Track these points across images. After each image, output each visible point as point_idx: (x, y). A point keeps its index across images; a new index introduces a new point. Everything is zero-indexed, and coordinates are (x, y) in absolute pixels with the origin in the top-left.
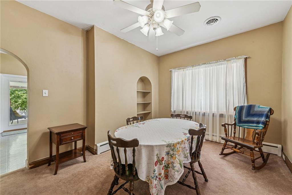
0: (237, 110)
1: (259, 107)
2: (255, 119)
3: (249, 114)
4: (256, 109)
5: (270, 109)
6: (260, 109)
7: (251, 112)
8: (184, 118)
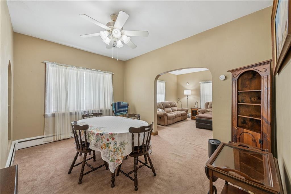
0: (113, 105)
1: (123, 103)
2: (122, 109)
3: (119, 107)
4: (122, 104)
5: (128, 104)
6: (123, 104)
7: (120, 106)
8: (92, 117)
